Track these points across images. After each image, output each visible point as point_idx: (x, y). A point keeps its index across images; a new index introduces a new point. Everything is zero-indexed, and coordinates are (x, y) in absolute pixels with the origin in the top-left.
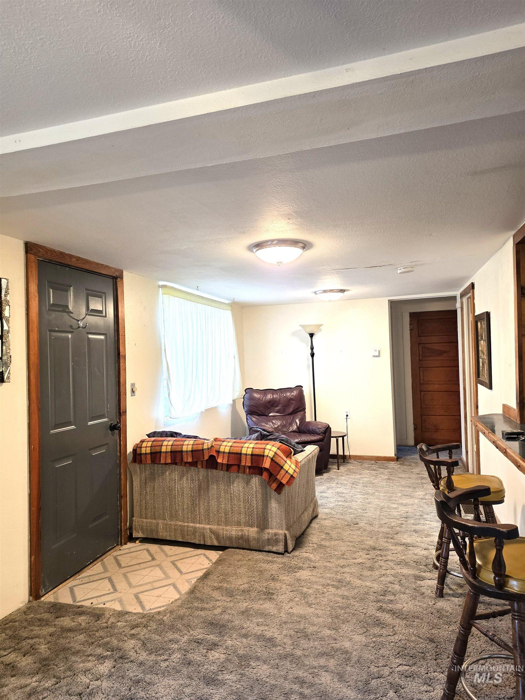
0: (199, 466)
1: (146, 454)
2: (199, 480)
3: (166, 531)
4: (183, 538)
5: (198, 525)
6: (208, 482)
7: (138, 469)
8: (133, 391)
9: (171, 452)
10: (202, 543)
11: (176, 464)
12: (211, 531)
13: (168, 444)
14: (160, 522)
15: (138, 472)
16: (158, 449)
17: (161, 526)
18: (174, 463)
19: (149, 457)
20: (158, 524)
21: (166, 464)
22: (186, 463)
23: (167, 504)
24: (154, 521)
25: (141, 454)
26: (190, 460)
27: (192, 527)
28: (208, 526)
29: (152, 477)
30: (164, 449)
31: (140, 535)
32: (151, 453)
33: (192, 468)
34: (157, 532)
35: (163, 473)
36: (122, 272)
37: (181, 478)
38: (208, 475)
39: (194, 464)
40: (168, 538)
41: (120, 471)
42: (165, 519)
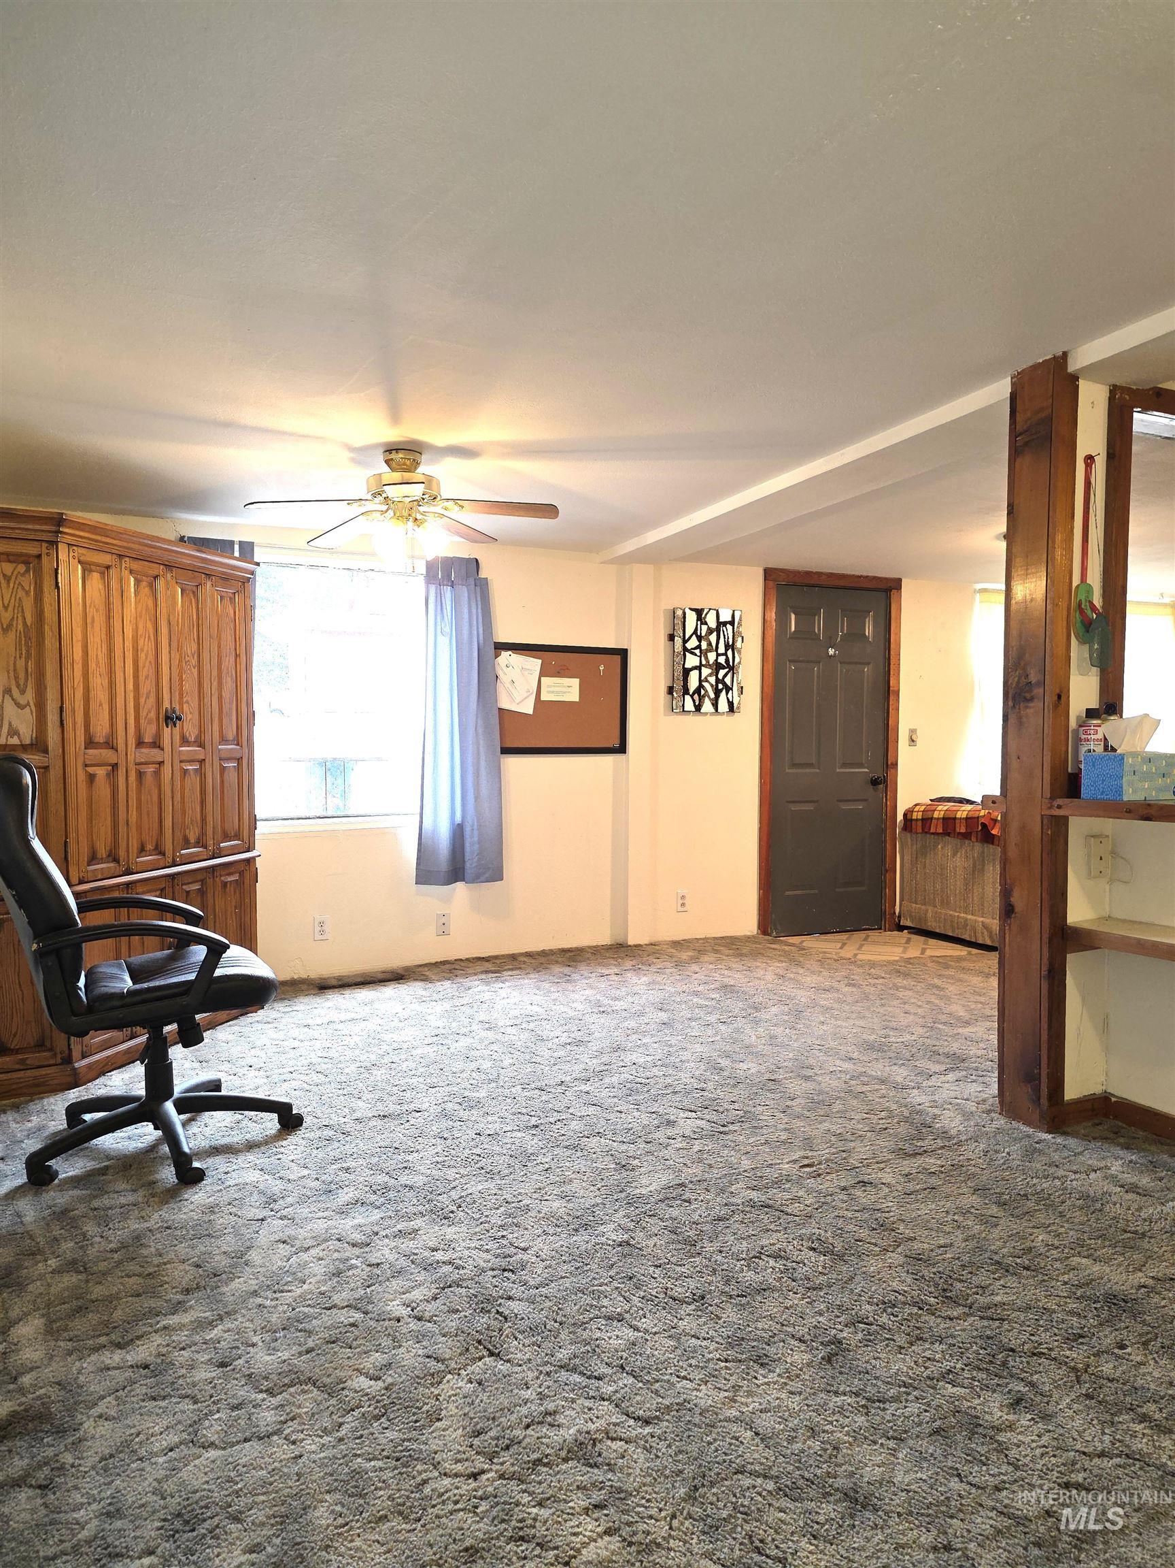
0: (973, 839)
1: (917, 820)
2: (973, 857)
3: (935, 921)
4: (953, 931)
5: (969, 917)
6: (983, 860)
7: (909, 840)
8: (912, 741)
9: (944, 818)
10: (973, 940)
11: (949, 834)
12: (985, 926)
13: (941, 810)
14: (930, 909)
15: (909, 844)
16: (929, 815)
17: (930, 915)
18: (946, 833)
19: (920, 823)
20: (927, 911)
21: (938, 834)
22: (959, 833)
23: (938, 886)
24: (923, 907)
25: (911, 820)
26: (963, 830)
27: (963, 918)
28: (982, 919)
29: (923, 852)
30: (936, 815)
31: (909, 923)
32: (923, 819)
33: (967, 842)
34: (926, 920)
35: (936, 847)
36: (900, 580)
37: (955, 854)
38: (983, 852)
39: (966, 836)
40: (938, 931)
41: (885, 837)
42: (935, 906)
